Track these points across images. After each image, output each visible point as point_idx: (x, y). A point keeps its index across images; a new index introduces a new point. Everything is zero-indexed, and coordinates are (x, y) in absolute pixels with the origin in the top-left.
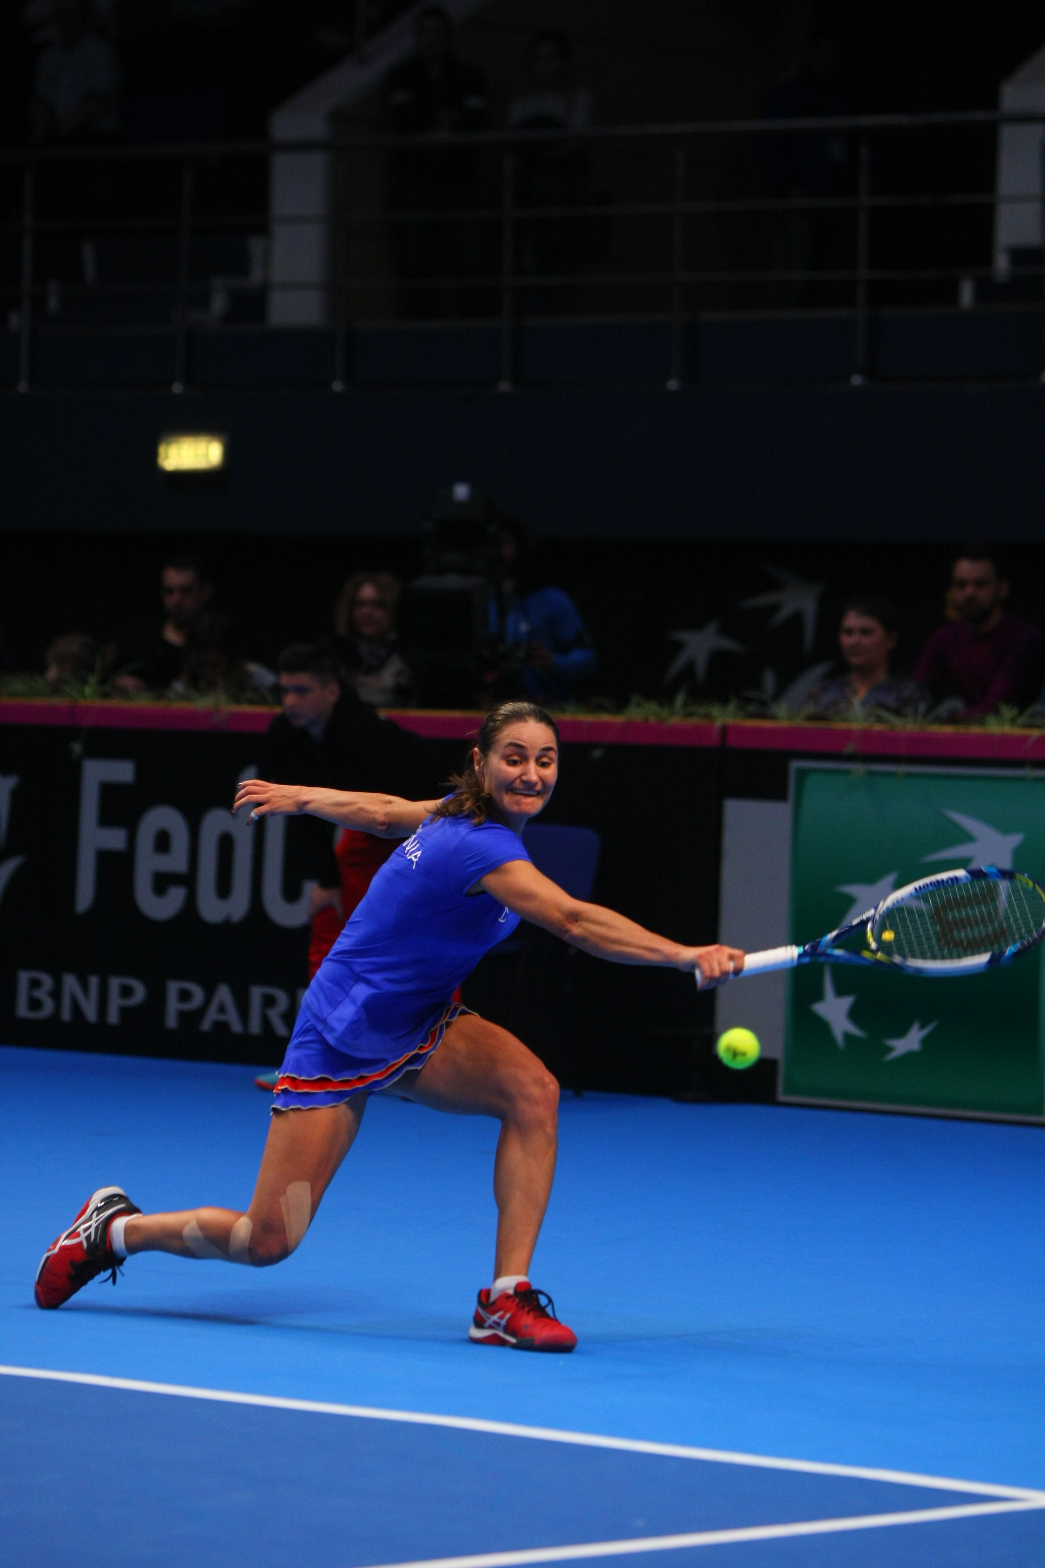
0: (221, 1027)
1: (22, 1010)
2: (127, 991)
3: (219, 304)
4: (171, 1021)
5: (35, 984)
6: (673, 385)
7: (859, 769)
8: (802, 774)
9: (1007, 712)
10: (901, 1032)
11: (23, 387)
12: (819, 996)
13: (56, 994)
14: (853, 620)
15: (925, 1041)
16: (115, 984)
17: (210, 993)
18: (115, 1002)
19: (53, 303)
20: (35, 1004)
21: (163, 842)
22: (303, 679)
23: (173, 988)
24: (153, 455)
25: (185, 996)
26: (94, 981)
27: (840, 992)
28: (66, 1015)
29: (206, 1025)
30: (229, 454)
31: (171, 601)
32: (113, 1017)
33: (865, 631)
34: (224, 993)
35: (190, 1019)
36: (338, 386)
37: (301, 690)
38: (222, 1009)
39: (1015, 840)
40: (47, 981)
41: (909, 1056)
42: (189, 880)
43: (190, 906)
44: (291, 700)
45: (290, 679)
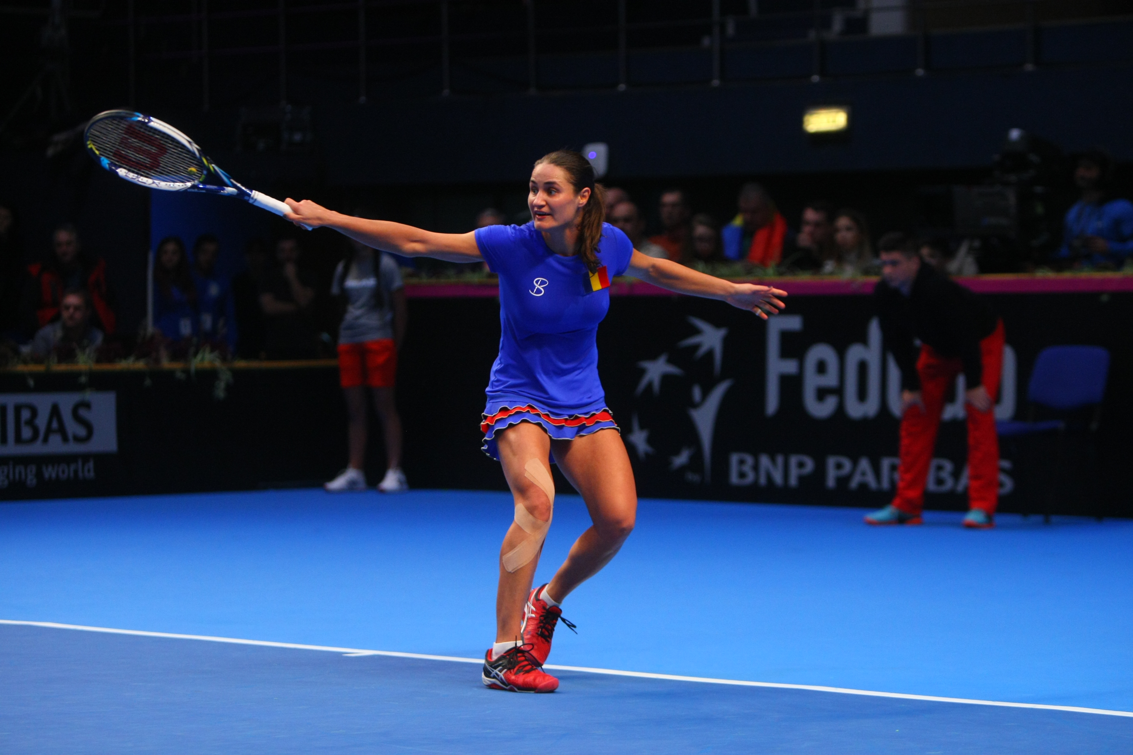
0: (864, 486)
1: (734, 479)
2: (801, 465)
3: (837, 25)
4: (831, 482)
5: (742, 462)
11: (716, 82)
13: (756, 468)
16: (794, 460)
17: (855, 463)
18: (794, 473)
19: (730, 30)
20: (742, 475)
21: (821, 368)
22: (895, 256)
23: (831, 461)
24: (800, 122)
25: (839, 466)
26: (780, 459)
28: (763, 480)
29: (854, 483)
30: (851, 120)
32: (793, 481)
34: (864, 464)
35: (843, 481)
36: (920, 72)
37: (894, 263)
38: (863, 474)
40: (749, 460)
42: (839, 391)
43: (841, 408)
44: (887, 270)
45: (885, 256)
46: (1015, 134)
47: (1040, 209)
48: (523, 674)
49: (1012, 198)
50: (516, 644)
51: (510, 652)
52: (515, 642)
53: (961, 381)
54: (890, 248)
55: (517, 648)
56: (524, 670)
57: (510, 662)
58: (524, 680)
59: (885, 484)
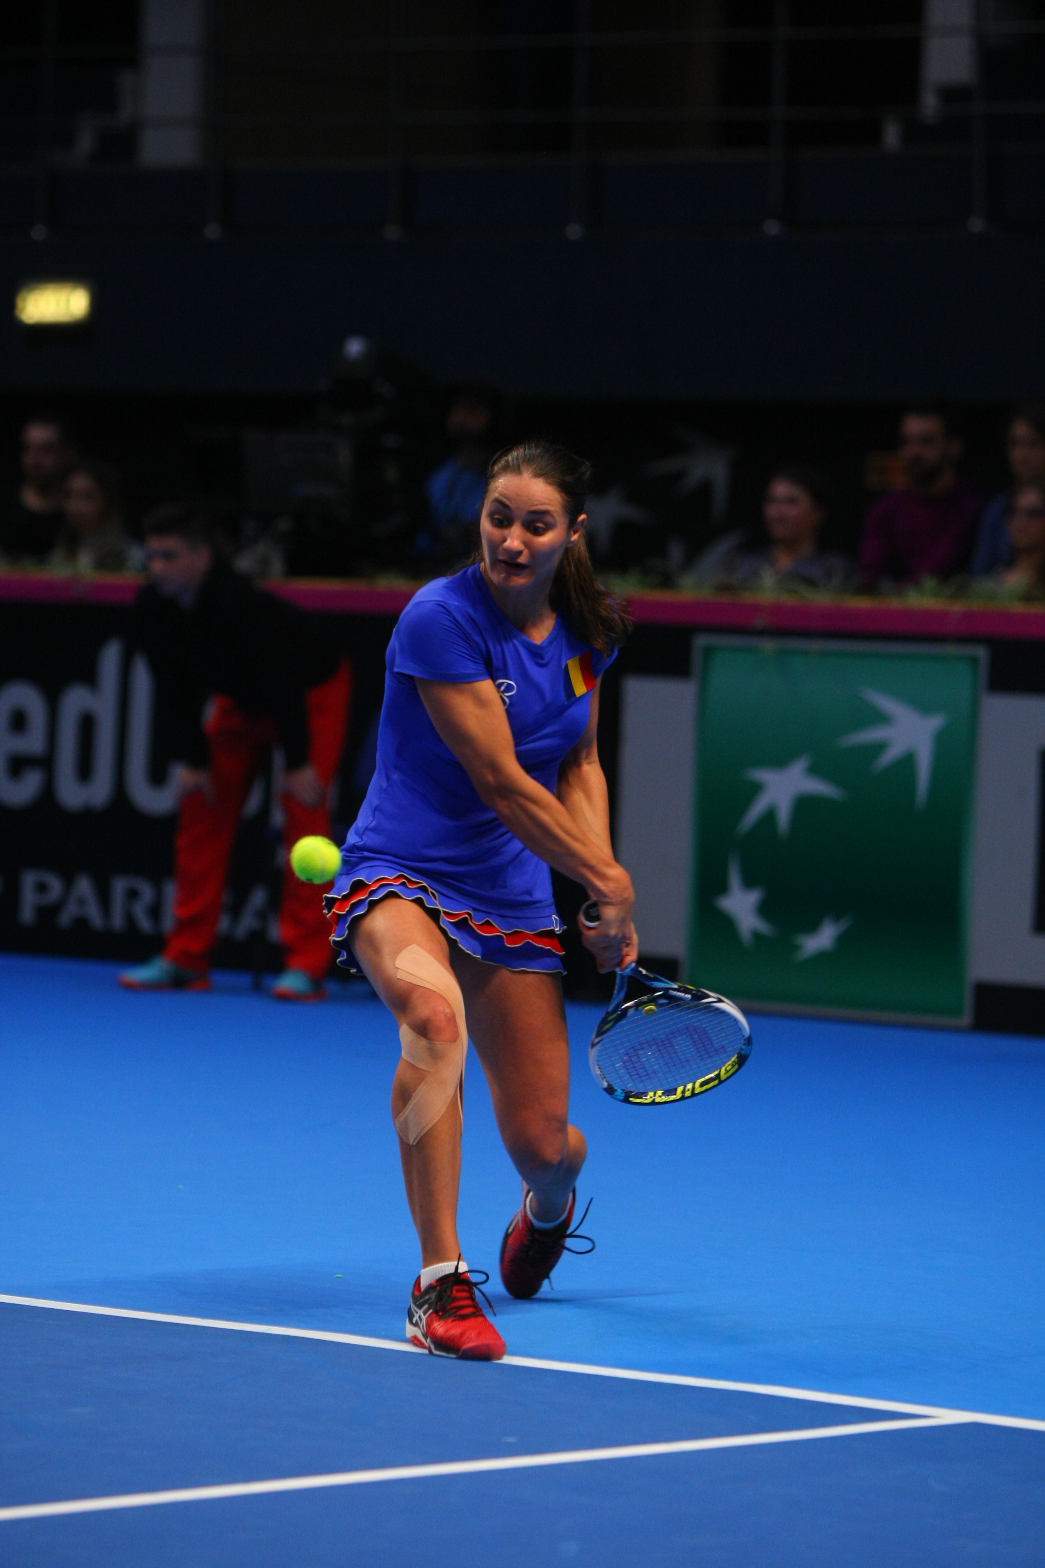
0: (82, 923)
3: (84, 141)
4: (27, 914)
6: (574, 231)
7: (768, 645)
8: (709, 651)
9: (929, 583)
10: (812, 927)
12: (722, 888)
14: (782, 489)
15: (841, 940)
17: (69, 882)
21: (19, 721)
22: (170, 543)
23: (29, 879)
24: (11, 306)
25: (42, 888)
27: (749, 883)
29: (65, 918)
31: (29, 460)
33: (791, 501)
34: (84, 886)
35: (47, 913)
36: (212, 231)
37: (168, 556)
38: (82, 902)
39: (935, 722)
41: (821, 957)
42: (46, 762)
43: (48, 792)
44: (158, 566)
45: (156, 544)
46: (355, 347)
47: (392, 474)
48: (452, 1322)
49: (344, 455)
50: (457, 1268)
51: (444, 1280)
52: (456, 1263)
53: (278, 760)
54: (164, 529)
55: (458, 1275)
56: (459, 1313)
57: (440, 1298)
58: (447, 1331)
59: (118, 921)
